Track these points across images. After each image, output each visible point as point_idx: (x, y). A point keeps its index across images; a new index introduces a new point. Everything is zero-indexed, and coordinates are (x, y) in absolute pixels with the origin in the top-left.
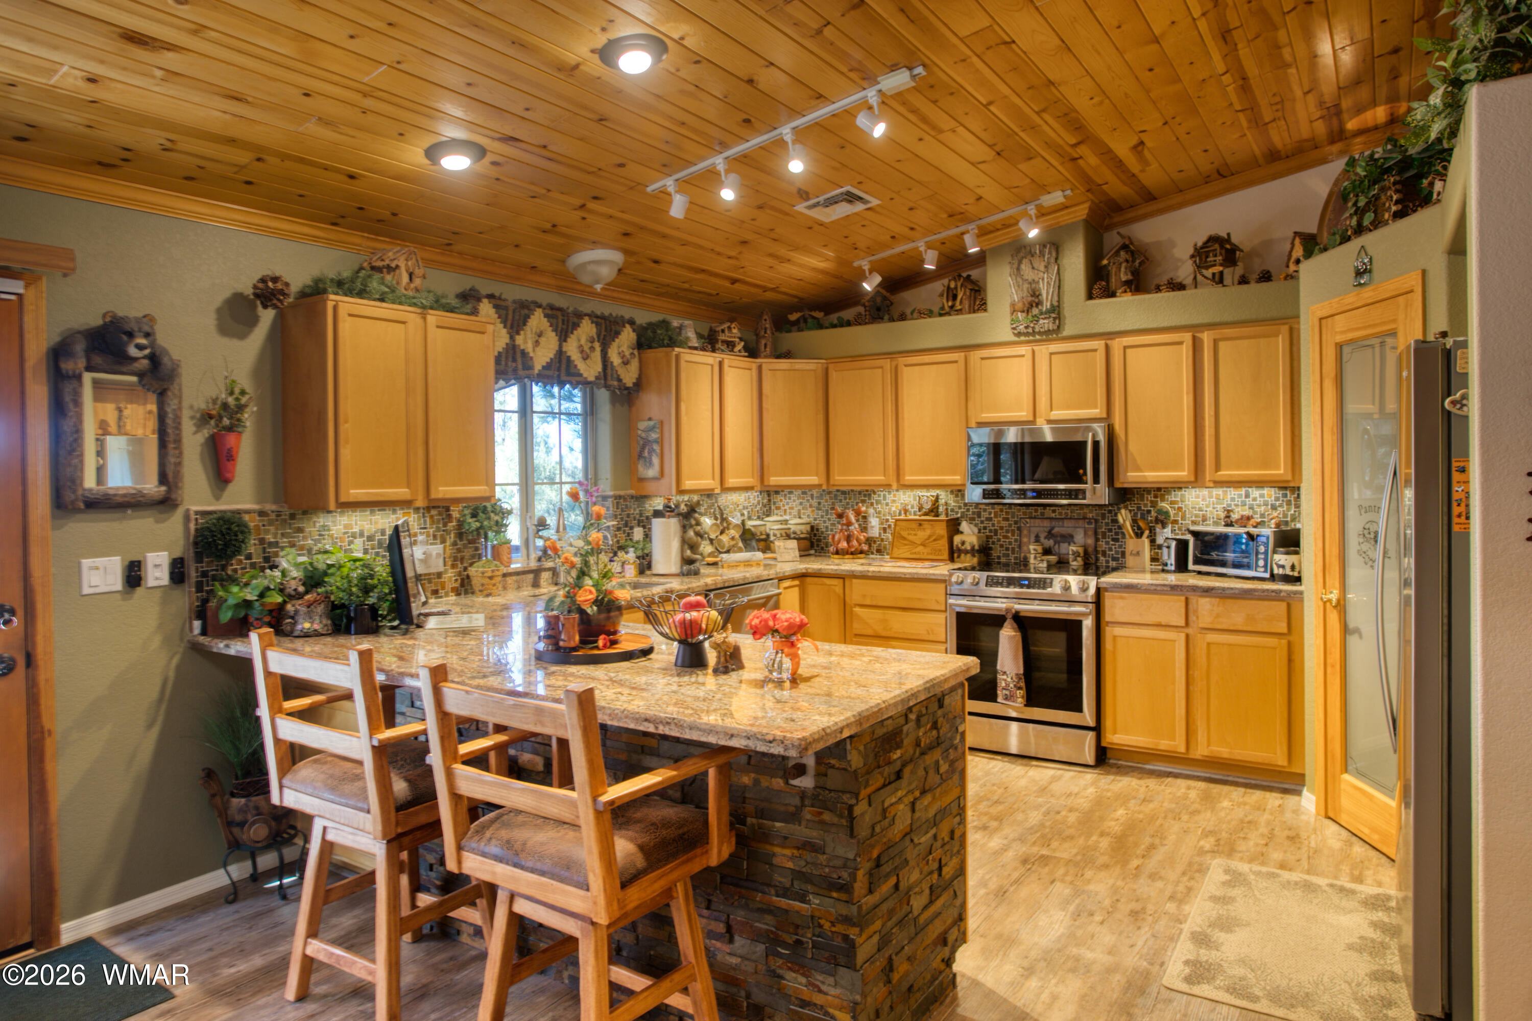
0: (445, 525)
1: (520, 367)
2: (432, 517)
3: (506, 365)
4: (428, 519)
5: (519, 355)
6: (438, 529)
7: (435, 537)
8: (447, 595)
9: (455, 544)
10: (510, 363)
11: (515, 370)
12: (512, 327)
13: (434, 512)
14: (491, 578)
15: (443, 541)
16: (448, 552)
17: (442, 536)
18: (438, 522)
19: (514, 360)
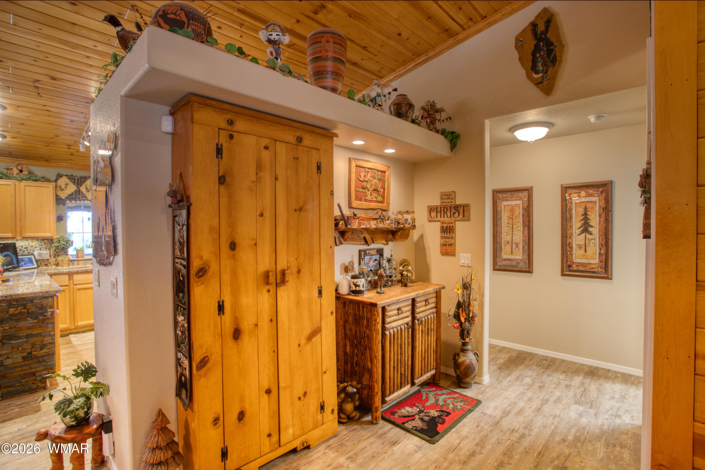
0: (51, 245)
1: (81, 197)
2: (45, 243)
3: (76, 196)
4: (43, 243)
5: (81, 193)
6: (48, 246)
7: (46, 248)
8: (51, 266)
9: (55, 250)
10: (77, 196)
11: (79, 198)
12: (78, 184)
13: (45, 241)
14: (62, 261)
15: (50, 249)
16: (52, 253)
17: (49, 248)
18: (48, 244)
19: (79, 195)
